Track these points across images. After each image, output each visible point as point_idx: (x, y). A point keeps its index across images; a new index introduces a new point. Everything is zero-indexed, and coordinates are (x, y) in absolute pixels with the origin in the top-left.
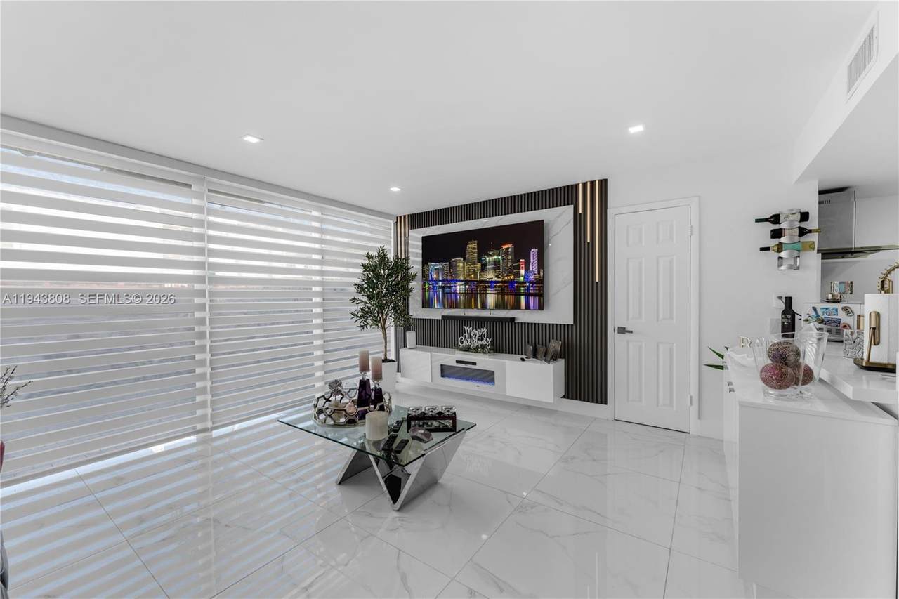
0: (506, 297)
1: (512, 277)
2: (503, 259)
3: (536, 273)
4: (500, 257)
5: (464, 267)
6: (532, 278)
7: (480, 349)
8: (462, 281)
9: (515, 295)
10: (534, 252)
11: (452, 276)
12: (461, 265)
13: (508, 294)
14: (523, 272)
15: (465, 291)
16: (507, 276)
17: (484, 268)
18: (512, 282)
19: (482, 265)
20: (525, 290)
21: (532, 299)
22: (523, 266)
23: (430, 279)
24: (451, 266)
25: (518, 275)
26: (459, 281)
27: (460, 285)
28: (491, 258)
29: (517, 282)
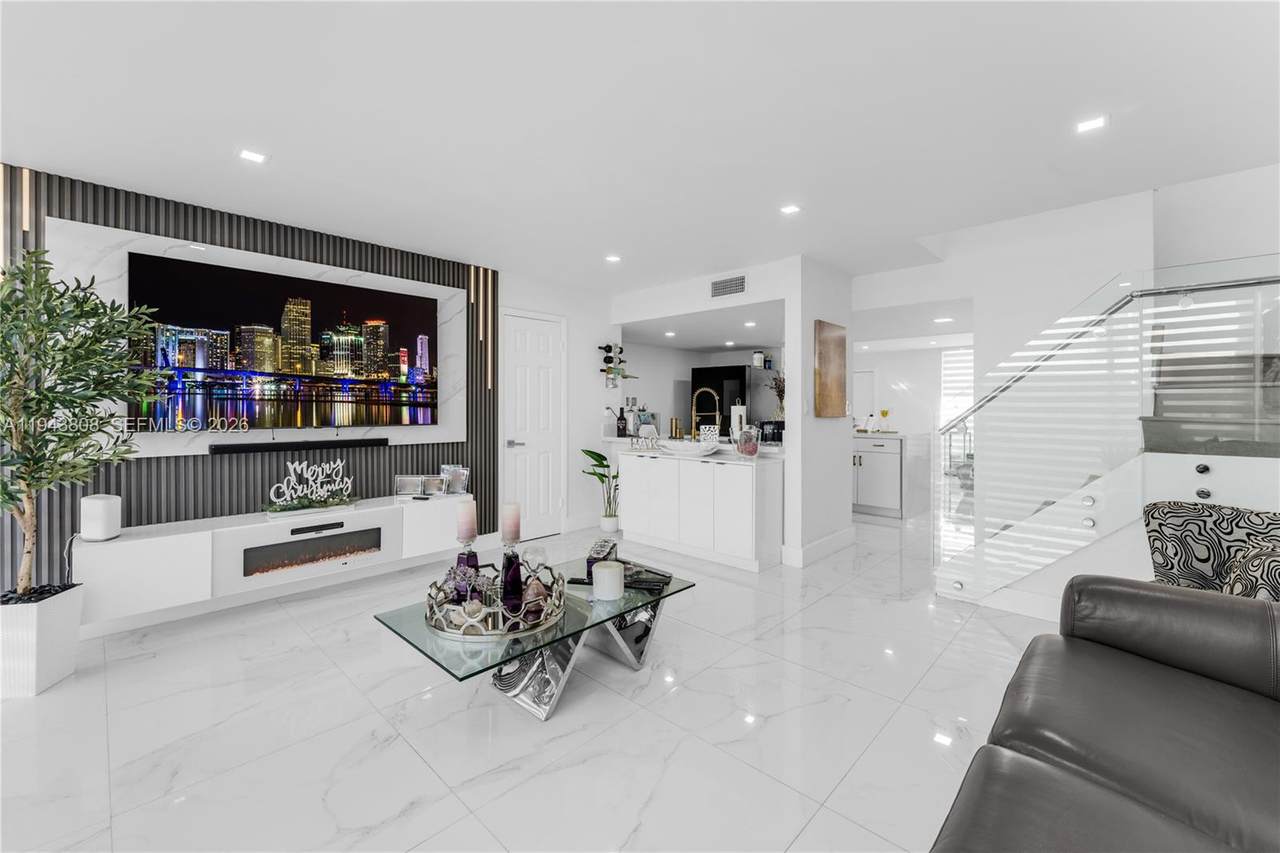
0: (374, 408)
1: (386, 375)
2: (369, 344)
3: (427, 371)
4: (362, 339)
5: (275, 345)
6: (420, 378)
7: (335, 498)
8: (270, 375)
9: (391, 405)
10: (422, 341)
11: (238, 362)
12: (268, 341)
13: (377, 403)
14: (404, 368)
15: (279, 395)
16: (376, 372)
17: (326, 353)
18: (385, 384)
19: (322, 348)
20: (409, 397)
21: (420, 412)
22: (406, 359)
23: (160, 361)
24: (235, 340)
25: (396, 372)
26: (262, 374)
27: (264, 383)
28: (343, 339)
29: (395, 384)
